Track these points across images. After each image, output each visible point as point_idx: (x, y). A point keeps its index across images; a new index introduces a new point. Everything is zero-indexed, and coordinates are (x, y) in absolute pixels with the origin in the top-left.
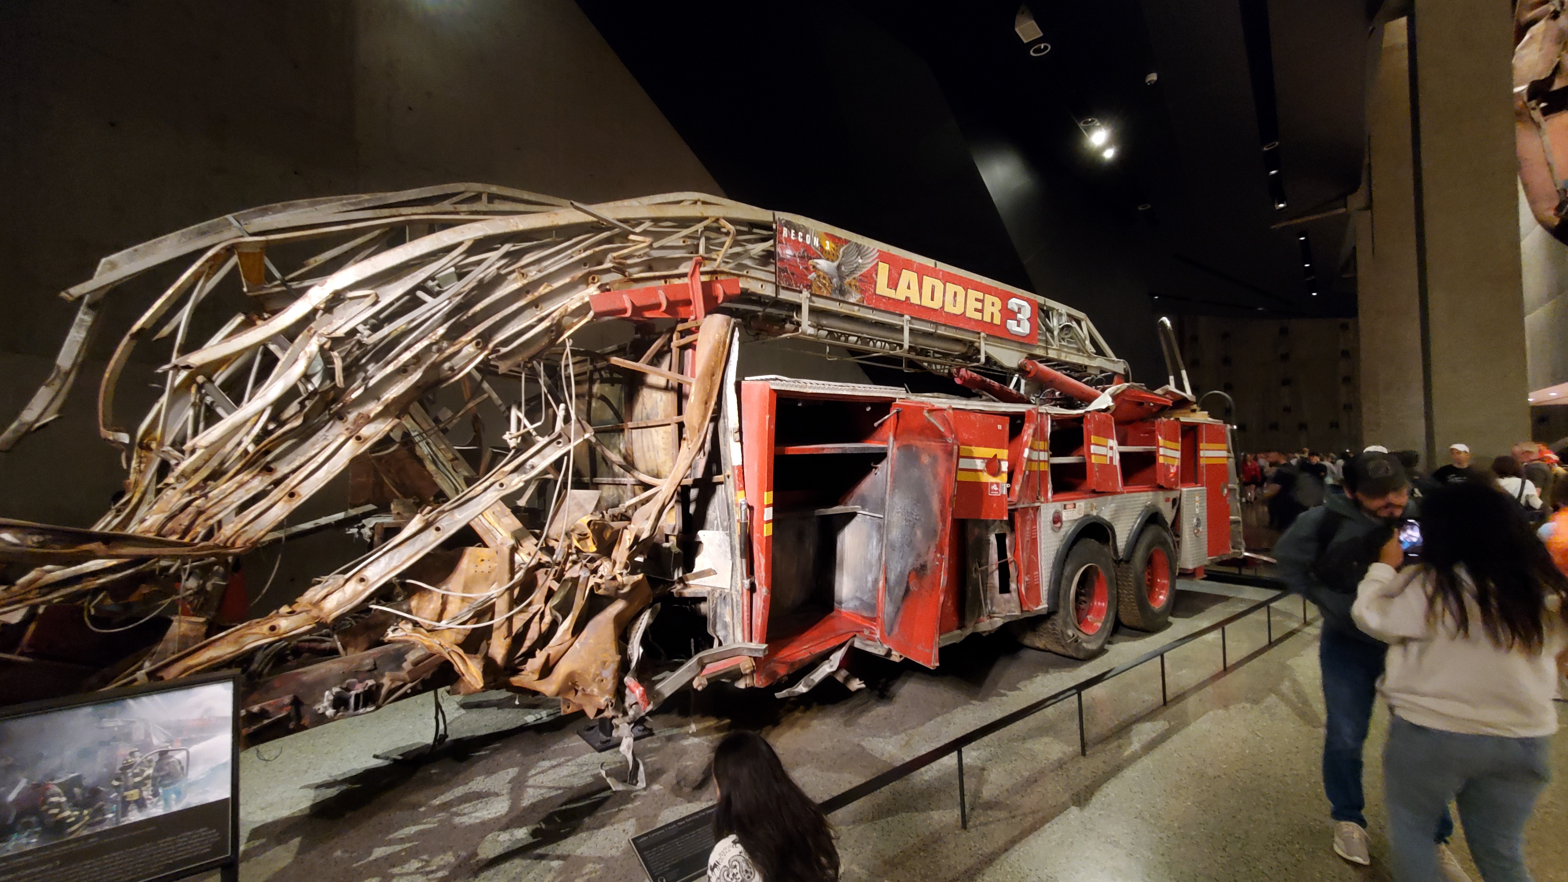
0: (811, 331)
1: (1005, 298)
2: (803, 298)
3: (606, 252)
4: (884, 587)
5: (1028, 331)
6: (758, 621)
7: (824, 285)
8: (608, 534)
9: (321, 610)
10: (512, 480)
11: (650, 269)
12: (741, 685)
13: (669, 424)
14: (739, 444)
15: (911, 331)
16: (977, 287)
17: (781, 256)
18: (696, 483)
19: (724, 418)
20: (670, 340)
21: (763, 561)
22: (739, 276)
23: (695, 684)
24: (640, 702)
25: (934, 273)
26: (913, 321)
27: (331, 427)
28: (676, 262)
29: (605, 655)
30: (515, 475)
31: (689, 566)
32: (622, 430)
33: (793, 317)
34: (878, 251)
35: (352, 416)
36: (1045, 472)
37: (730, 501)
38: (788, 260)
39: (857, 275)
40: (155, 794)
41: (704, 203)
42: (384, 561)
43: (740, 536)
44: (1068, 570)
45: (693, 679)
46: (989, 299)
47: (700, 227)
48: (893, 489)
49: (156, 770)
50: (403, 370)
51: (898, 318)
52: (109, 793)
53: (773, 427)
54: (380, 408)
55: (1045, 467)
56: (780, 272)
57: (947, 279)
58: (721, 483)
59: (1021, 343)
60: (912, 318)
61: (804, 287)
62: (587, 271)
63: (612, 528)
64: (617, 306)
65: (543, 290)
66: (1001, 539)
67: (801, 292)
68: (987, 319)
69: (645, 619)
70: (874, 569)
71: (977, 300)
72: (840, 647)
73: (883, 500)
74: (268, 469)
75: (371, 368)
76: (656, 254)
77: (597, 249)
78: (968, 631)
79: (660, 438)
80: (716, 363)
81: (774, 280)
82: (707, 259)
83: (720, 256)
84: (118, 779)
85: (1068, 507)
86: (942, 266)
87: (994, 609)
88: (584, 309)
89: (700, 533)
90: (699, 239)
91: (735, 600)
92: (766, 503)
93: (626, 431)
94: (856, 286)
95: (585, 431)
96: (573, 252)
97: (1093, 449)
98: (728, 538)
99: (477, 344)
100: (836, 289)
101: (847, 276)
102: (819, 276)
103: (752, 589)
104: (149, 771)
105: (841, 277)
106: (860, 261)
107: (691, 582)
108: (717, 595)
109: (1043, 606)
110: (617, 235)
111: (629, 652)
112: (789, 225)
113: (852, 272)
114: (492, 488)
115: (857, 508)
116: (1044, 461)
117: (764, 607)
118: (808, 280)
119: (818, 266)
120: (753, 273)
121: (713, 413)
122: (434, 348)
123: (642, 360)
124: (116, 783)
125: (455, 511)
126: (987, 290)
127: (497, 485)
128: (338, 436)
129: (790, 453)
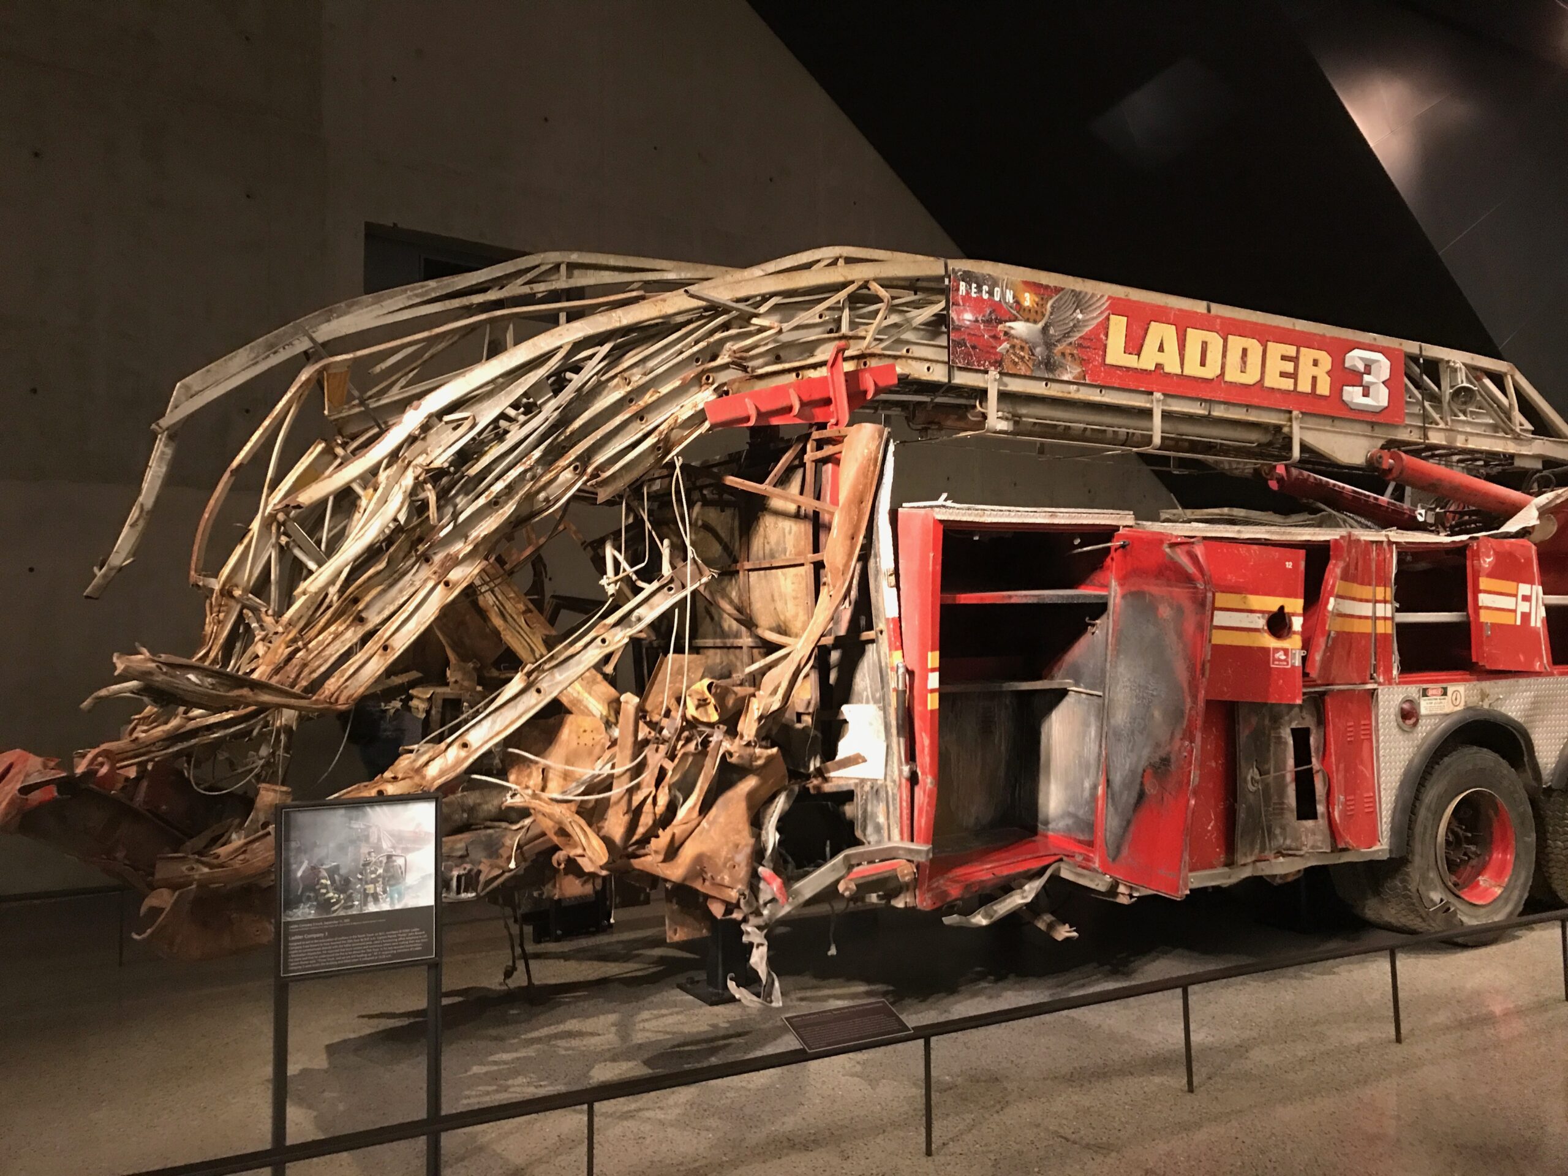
0: (1003, 425)
1: (1339, 351)
2: (991, 382)
3: (722, 342)
4: (1106, 794)
5: (1384, 403)
6: (922, 821)
7: (1022, 358)
8: (730, 701)
9: (424, 777)
10: (615, 635)
11: (778, 359)
12: (899, 903)
13: (802, 565)
14: (895, 590)
15: (1167, 416)
16: (1283, 337)
17: (957, 323)
18: (839, 642)
19: (876, 557)
20: (804, 451)
21: (927, 742)
22: (896, 357)
23: (841, 887)
24: (778, 896)
25: (1205, 323)
26: (1169, 400)
27: (417, 571)
28: (810, 347)
29: (737, 837)
30: (618, 628)
31: (829, 753)
32: (738, 572)
33: (975, 407)
34: (1110, 298)
35: (438, 558)
36: (1385, 636)
37: (883, 664)
38: (968, 328)
39: (1075, 337)
40: (385, 892)
41: (849, 261)
42: (486, 723)
43: (897, 709)
44: (1431, 795)
45: (837, 882)
46: (1307, 355)
47: (843, 295)
48: (1117, 652)
49: (385, 871)
50: (495, 503)
51: (1144, 397)
52: (356, 884)
53: (939, 568)
54: (469, 548)
55: (1385, 628)
56: (954, 346)
57: (1227, 329)
58: (872, 641)
59: (1373, 425)
60: (1165, 395)
61: (991, 364)
62: (700, 369)
63: (736, 694)
64: (738, 414)
65: (648, 398)
66: (1301, 737)
67: (986, 372)
68: (1305, 386)
69: (780, 804)
70: (1093, 770)
71: (1284, 358)
72: (1040, 873)
73: (1103, 671)
74: (360, 620)
75: (461, 501)
76: (785, 338)
77: (712, 340)
78: (1246, 873)
79: (789, 581)
80: (865, 486)
81: (946, 359)
82: (851, 338)
83: (870, 331)
84: (361, 874)
85: (1430, 692)
86: (1218, 309)
87: (1288, 842)
88: (699, 417)
89: (845, 708)
90: (842, 309)
91: (890, 793)
92: (930, 666)
93: (741, 573)
94: (1072, 355)
95: (701, 574)
96: (684, 346)
97: (1484, 599)
98: (881, 713)
99: (576, 468)
100: (1040, 363)
101: (1059, 341)
102: (1013, 347)
103: (913, 779)
104: (380, 871)
105: (1049, 345)
106: (1080, 316)
107: (832, 774)
108: (867, 788)
109: (1382, 847)
110: (735, 318)
111: (763, 839)
112: (968, 277)
113: (1067, 335)
114: (593, 644)
115: (1068, 683)
116: (1385, 618)
117: (929, 804)
118: (996, 354)
119: (1012, 332)
120: (917, 351)
121: (861, 550)
122: (529, 475)
123: (767, 481)
124: (360, 876)
125: (556, 670)
126: (1302, 341)
127: (599, 640)
128: (426, 581)
129: (962, 602)
